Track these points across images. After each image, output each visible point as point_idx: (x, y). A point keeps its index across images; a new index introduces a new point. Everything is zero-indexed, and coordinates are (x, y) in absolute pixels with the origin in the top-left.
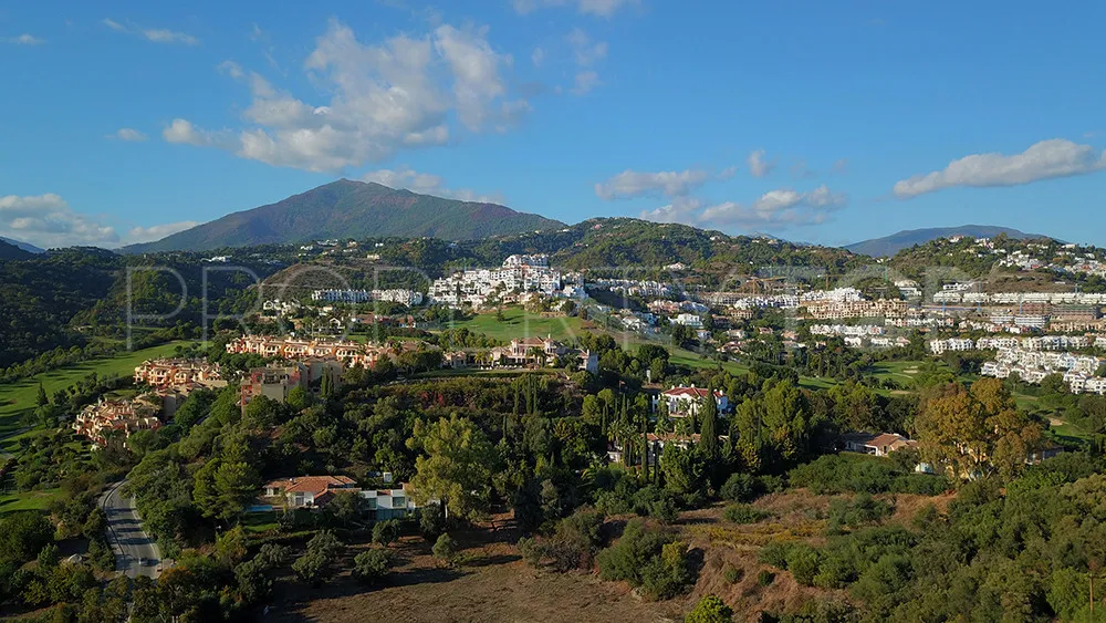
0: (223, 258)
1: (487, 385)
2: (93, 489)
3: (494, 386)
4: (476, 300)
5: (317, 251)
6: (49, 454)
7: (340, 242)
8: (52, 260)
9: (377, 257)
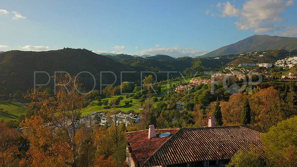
0: (218, 58)
1: (277, 84)
2: (176, 100)
3: (280, 84)
4: (291, 66)
5: (245, 55)
6: (170, 95)
7: (252, 53)
8: (178, 60)
9: (262, 56)
